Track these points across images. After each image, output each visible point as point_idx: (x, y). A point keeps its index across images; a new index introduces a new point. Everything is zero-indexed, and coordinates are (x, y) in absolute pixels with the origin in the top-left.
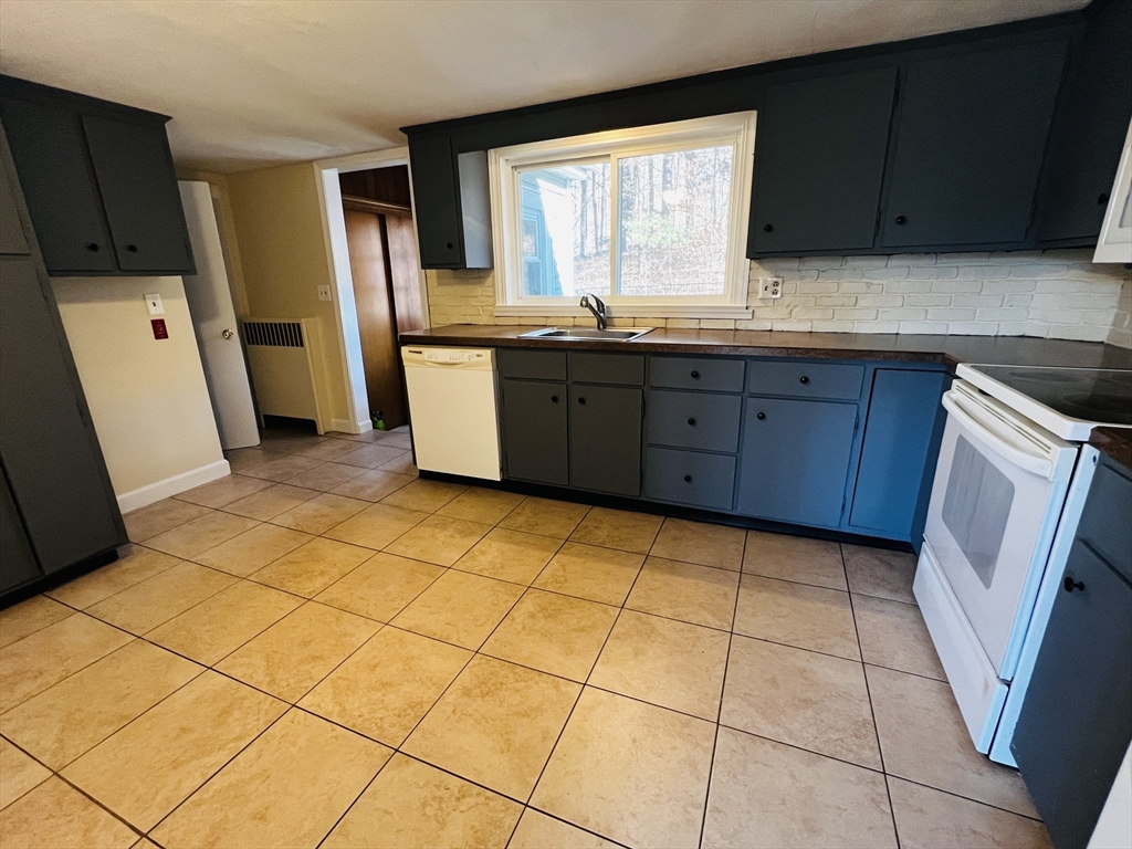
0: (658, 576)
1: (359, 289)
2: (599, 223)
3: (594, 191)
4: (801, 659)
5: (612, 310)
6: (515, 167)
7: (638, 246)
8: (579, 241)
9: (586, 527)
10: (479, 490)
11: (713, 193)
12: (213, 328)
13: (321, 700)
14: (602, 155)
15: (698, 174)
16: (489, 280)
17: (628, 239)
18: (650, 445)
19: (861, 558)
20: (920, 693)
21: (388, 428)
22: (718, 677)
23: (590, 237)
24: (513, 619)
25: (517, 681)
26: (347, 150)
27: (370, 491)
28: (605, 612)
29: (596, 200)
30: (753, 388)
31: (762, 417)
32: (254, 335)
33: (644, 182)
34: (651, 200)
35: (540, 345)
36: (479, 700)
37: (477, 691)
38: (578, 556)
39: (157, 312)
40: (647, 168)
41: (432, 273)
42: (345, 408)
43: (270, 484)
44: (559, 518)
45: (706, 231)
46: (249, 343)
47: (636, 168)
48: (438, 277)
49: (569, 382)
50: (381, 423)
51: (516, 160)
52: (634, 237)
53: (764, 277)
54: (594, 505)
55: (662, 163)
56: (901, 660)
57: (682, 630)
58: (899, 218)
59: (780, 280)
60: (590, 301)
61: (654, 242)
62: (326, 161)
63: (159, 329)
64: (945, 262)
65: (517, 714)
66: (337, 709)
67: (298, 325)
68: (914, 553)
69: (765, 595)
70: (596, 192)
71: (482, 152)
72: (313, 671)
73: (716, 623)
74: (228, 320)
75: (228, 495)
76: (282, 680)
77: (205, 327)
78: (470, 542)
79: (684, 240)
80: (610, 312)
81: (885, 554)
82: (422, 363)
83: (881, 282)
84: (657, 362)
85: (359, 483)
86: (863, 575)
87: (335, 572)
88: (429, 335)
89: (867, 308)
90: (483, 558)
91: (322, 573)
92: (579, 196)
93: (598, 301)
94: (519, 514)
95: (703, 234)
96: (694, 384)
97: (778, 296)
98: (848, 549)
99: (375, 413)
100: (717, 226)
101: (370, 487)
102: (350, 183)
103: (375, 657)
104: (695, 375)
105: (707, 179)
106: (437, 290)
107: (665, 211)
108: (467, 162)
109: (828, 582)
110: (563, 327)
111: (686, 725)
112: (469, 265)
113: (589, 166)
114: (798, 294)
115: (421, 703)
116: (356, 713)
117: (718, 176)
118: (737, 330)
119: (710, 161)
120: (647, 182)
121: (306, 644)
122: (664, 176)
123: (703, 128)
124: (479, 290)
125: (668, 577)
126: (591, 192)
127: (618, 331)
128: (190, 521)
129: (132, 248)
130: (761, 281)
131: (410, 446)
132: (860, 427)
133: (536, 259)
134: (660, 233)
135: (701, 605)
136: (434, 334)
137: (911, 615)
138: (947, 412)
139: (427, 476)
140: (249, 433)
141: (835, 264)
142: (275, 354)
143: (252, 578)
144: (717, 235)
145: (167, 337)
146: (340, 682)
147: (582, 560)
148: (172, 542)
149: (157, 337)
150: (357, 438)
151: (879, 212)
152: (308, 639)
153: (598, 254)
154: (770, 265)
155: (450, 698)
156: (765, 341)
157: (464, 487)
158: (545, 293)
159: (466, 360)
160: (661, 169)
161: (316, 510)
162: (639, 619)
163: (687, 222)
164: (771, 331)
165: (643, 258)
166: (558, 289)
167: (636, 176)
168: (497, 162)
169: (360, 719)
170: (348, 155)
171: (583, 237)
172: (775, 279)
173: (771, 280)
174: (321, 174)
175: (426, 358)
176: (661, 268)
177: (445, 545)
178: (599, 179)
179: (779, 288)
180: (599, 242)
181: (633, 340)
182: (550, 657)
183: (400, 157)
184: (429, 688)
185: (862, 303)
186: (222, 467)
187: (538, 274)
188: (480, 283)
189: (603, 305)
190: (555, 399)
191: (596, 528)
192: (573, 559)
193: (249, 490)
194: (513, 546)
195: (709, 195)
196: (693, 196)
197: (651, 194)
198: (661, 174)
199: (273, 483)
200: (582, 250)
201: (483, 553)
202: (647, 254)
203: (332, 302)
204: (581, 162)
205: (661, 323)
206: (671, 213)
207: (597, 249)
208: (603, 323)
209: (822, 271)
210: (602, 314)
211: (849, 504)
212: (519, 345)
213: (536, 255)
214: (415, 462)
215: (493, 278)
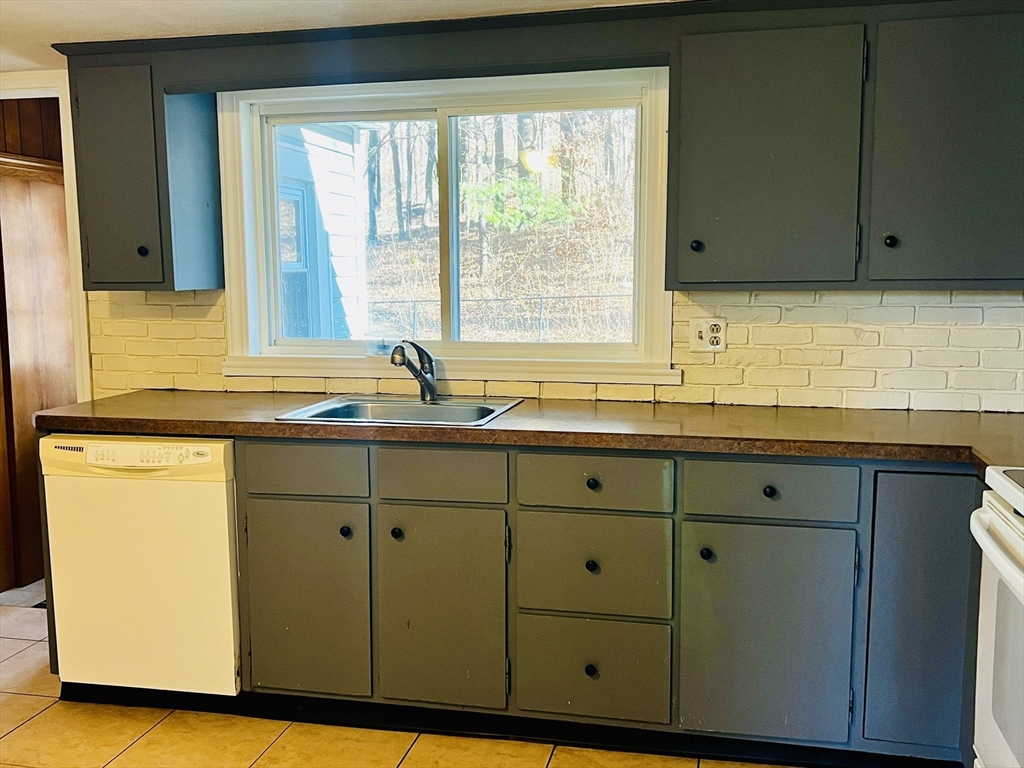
2: (404, 178)
5: (446, 367)
6: (265, 116)
10: (191, 717)
16: (214, 310)
18: (524, 611)
23: (388, 202)
30: (689, 505)
31: (707, 554)
41: (101, 297)
48: (112, 302)
49: (373, 501)
53: (696, 313)
58: (889, 238)
59: (721, 323)
60: (408, 355)
64: (961, 300)
80: (441, 372)
82: (82, 468)
83: (876, 328)
88: (90, 414)
89: (860, 368)
93: (421, 352)
94: (274, 760)
96: (594, 499)
97: (721, 347)
104: (594, 484)
106: (108, 327)
114: (751, 346)
118: (659, 402)
130: (692, 323)
132: (863, 568)
133: (300, 268)
136: (100, 413)
138: (981, 550)
139: (75, 693)
141: (804, 300)
151: (860, 228)
153: (403, 236)
154: (705, 298)
157: (158, 713)
158: (317, 331)
159: (173, 462)
164: (713, 404)
165: (487, 247)
171: (374, 202)
172: (713, 321)
173: (707, 321)
175: (91, 460)
179: (721, 335)
181: (485, 423)
185: (849, 361)
188: (195, 314)
189: (430, 361)
190: (346, 532)
200: (373, 225)
205: (532, 391)
207: (401, 226)
208: (431, 392)
209: (787, 309)
210: (429, 376)
211: (859, 700)
212: (280, 435)
213: (299, 260)
214: (54, 668)
215: (223, 307)
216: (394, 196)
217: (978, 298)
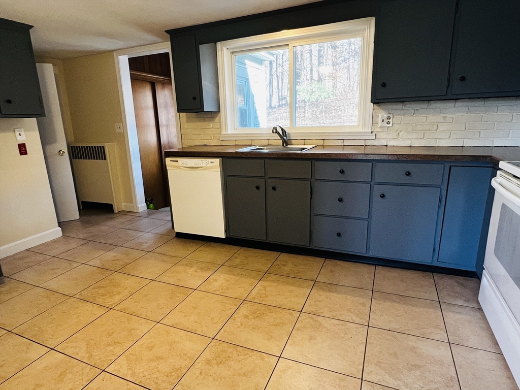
0: (322, 293)
1: (139, 126)
2: (280, 87)
3: (277, 68)
4: (412, 342)
5: (291, 135)
6: (233, 53)
7: (304, 101)
8: (269, 98)
9: (278, 265)
10: (212, 244)
11: (349, 69)
12: (54, 149)
13: (121, 367)
14: (284, 45)
15: (339, 58)
16: (217, 119)
17: (298, 96)
18: (316, 215)
19: (446, 281)
20: (486, 361)
21: (156, 208)
22: (361, 353)
23: (275, 96)
24: (235, 319)
25: (238, 355)
26: (133, 44)
27: (146, 245)
28: (291, 314)
29: (278, 74)
30: (377, 179)
31: (383, 196)
32: (77, 153)
33: (307, 63)
34: (311, 73)
35: (250, 156)
36: (216, 367)
37: (215, 361)
38: (273, 281)
39: (21, 139)
40: (308, 55)
41: (183, 115)
42: (130, 197)
43: (85, 241)
44: (260, 259)
45: (345, 91)
46: (74, 158)
47: (302, 55)
48: (188, 117)
49: (266, 178)
50: (151, 206)
51: (233, 48)
52: (302, 96)
53: (382, 114)
54: (282, 252)
55: (317, 52)
56: (473, 341)
57: (338, 324)
58: (461, 77)
59: (391, 116)
60: (278, 130)
61: (314, 98)
62: (120, 51)
63: (22, 149)
64: (489, 103)
65: (239, 374)
66: (130, 372)
67: (103, 147)
68: (479, 278)
69: (388, 304)
70: (278, 69)
71: (213, 44)
72: (115, 350)
73: (358, 320)
74: (62, 144)
75: (61, 248)
76: (96, 355)
77: (48, 148)
78: (207, 274)
79: (332, 97)
80: (289, 136)
81: (461, 279)
82: (178, 167)
83: (452, 116)
84: (318, 164)
85: (140, 240)
86: (447, 291)
87: (126, 293)
88: (181, 151)
89: (444, 131)
90: (215, 283)
91: (119, 293)
92: (268, 72)
93: (282, 129)
94: (236, 258)
95: (343, 93)
96: (342, 177)
97: (391, 125)
98: (437, 276)
99: (149, 199)
100: (351, 88)
101: (146, 243)
102: (135, 64)
103: (152, 342)
104: (342, 172)
105: (345, 61)
106: (187, 125)
107: (320, 80)
108: (204, 49)
109: (426, 296)
110: (261, 145)
111: (342, 380)
112: (205, 110)
113: (275, 51)
114: (402, 124)
115: (180, 369)
116: (141, 375)
117: (351, 58)
118: (366, 146)
119: (346, 50)
120: (309, 62)
121: (110, 334)
122: (319, 60)
123: (342, 28)
124: (211, 125)
125: (328, 294)
126: (275, 69)
127: (295, 147)
128: (39, 263)
129: (9, 101)
130: (380, 116)
131: (170, 219)
132: (442, 202)
133: (245, 107)
134: (317, 93)
135: (349, 310)
136: (184, 151)
137: (478, 314)
138: (495, 189)
139: (181, 236)
140: (73, 212)
141: (424, 106)
142: (89, 165)
143: (77, 296)
144: (351, 94)
145: (26, 154)
146: (131, 356)
147: (276, 284)
148: (28, 276)
149: (21, 154)
150: (138, 215)
151: (449, 74)
152: (111, 332)
153: (280, 106)
154: (385, 107)
155: (197, 365)
156: (383, 151)
157: (203, 242)
158: (250, 126)
159: (204, 165)
160: (317, 55)
161: (114, 257)
162: (311, 318)
163: (333, 86)
164: (386, 146)
165: (307, 108)
166: (257, 124)
167: (302, 59)
168: (222, 50)
169: (144, 378)
170: (135, 47)
171: (271, 96)
172: (388, 115)
173: (386, 116)
174: (117, 57)
175: (180, 165)
176: (318, 113)
177: (192, 276)
178: (280, 62)
179: (391, 120)
180: (281, 98)
181: (304, 151)
182: (257, 341)
183: (165, 47)
184: (186, 360)
185: (440, 128)
186: (57, 232)
187: (246, 116)
188: (211, 121)
189: (286, 132)
190: (258, 188)
191: (284, 265)
192: (270, 283)
193: (73, 245)
194: (234, 277)
195: (346, 70)
196: (337, 71)
197: (311, 70)
198: (317, 58)
199: (87, 241)
200: (270, 103)
201: (215, 280)
202: (309, 105)
203: (123, 133)
204: (271, 49)
205: (321, 143)
206: (324, 81)
207: (279, 103)
208: (286, 143)
209: (417, 110)
210: (285, 138)
211: (437, 249)
212: (236, 156)
213: (244, 105)
214: (173, 228)
215: (220, 117)
216: (277, 93)
217: (496, 102)
